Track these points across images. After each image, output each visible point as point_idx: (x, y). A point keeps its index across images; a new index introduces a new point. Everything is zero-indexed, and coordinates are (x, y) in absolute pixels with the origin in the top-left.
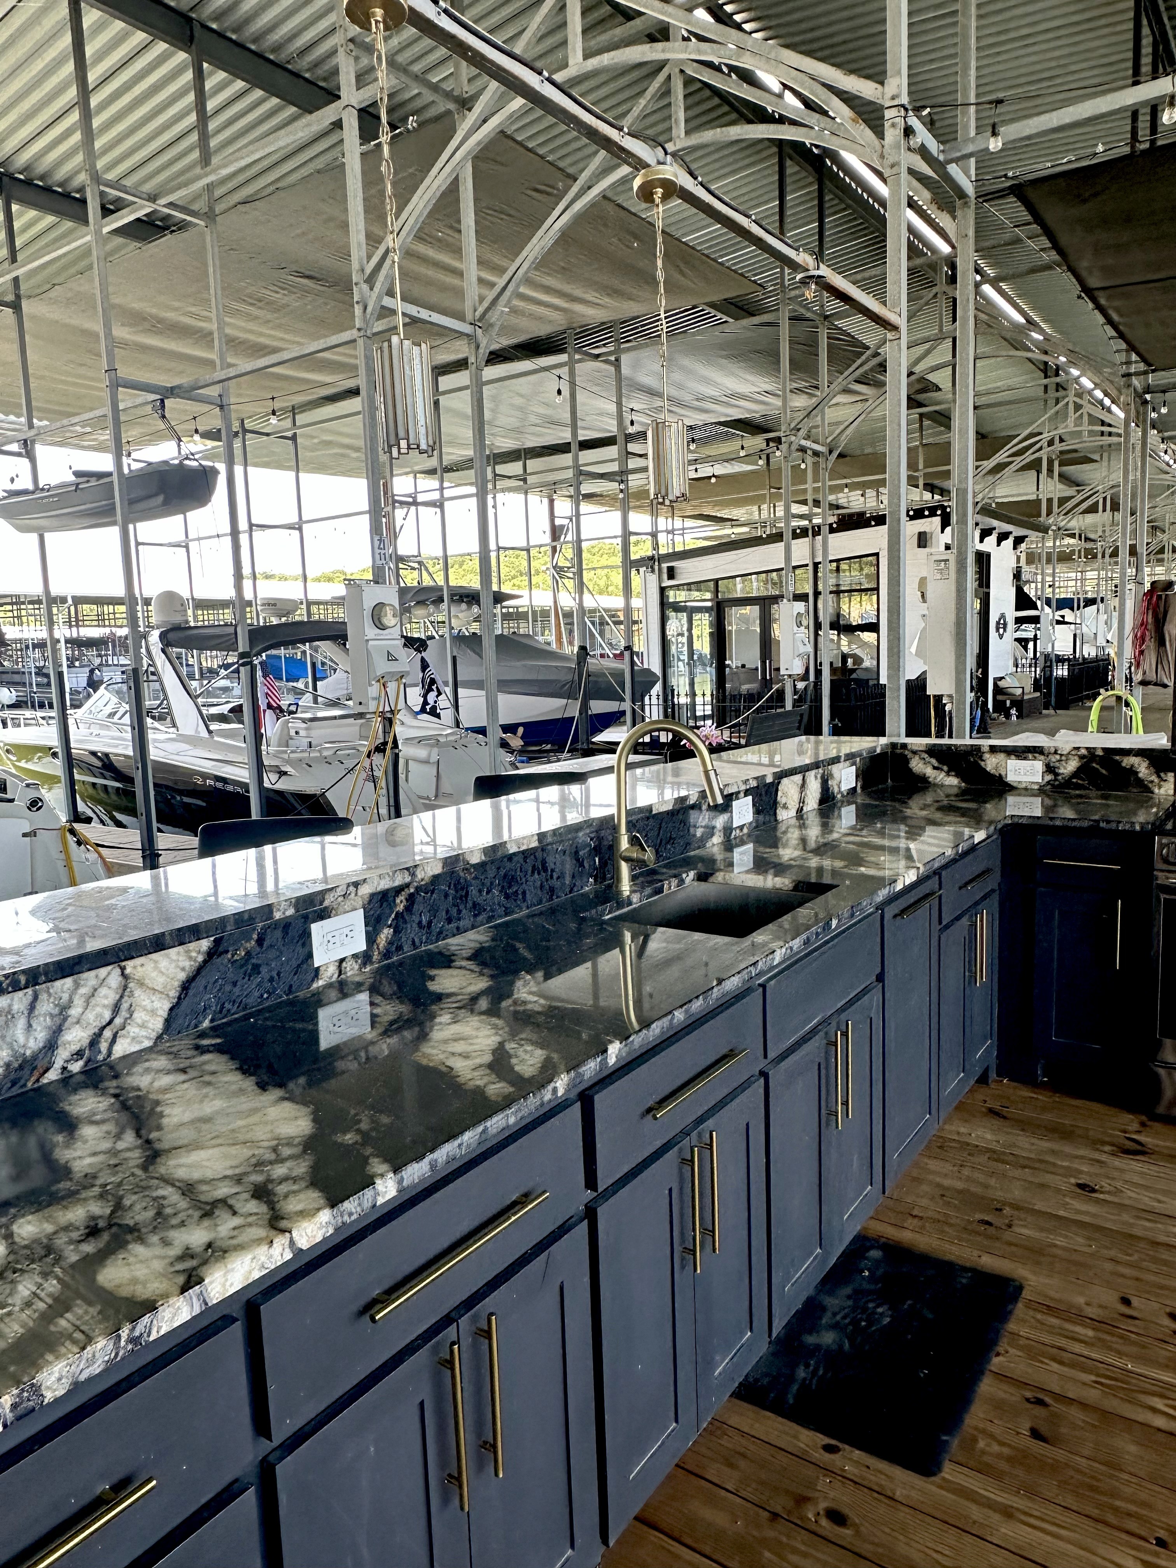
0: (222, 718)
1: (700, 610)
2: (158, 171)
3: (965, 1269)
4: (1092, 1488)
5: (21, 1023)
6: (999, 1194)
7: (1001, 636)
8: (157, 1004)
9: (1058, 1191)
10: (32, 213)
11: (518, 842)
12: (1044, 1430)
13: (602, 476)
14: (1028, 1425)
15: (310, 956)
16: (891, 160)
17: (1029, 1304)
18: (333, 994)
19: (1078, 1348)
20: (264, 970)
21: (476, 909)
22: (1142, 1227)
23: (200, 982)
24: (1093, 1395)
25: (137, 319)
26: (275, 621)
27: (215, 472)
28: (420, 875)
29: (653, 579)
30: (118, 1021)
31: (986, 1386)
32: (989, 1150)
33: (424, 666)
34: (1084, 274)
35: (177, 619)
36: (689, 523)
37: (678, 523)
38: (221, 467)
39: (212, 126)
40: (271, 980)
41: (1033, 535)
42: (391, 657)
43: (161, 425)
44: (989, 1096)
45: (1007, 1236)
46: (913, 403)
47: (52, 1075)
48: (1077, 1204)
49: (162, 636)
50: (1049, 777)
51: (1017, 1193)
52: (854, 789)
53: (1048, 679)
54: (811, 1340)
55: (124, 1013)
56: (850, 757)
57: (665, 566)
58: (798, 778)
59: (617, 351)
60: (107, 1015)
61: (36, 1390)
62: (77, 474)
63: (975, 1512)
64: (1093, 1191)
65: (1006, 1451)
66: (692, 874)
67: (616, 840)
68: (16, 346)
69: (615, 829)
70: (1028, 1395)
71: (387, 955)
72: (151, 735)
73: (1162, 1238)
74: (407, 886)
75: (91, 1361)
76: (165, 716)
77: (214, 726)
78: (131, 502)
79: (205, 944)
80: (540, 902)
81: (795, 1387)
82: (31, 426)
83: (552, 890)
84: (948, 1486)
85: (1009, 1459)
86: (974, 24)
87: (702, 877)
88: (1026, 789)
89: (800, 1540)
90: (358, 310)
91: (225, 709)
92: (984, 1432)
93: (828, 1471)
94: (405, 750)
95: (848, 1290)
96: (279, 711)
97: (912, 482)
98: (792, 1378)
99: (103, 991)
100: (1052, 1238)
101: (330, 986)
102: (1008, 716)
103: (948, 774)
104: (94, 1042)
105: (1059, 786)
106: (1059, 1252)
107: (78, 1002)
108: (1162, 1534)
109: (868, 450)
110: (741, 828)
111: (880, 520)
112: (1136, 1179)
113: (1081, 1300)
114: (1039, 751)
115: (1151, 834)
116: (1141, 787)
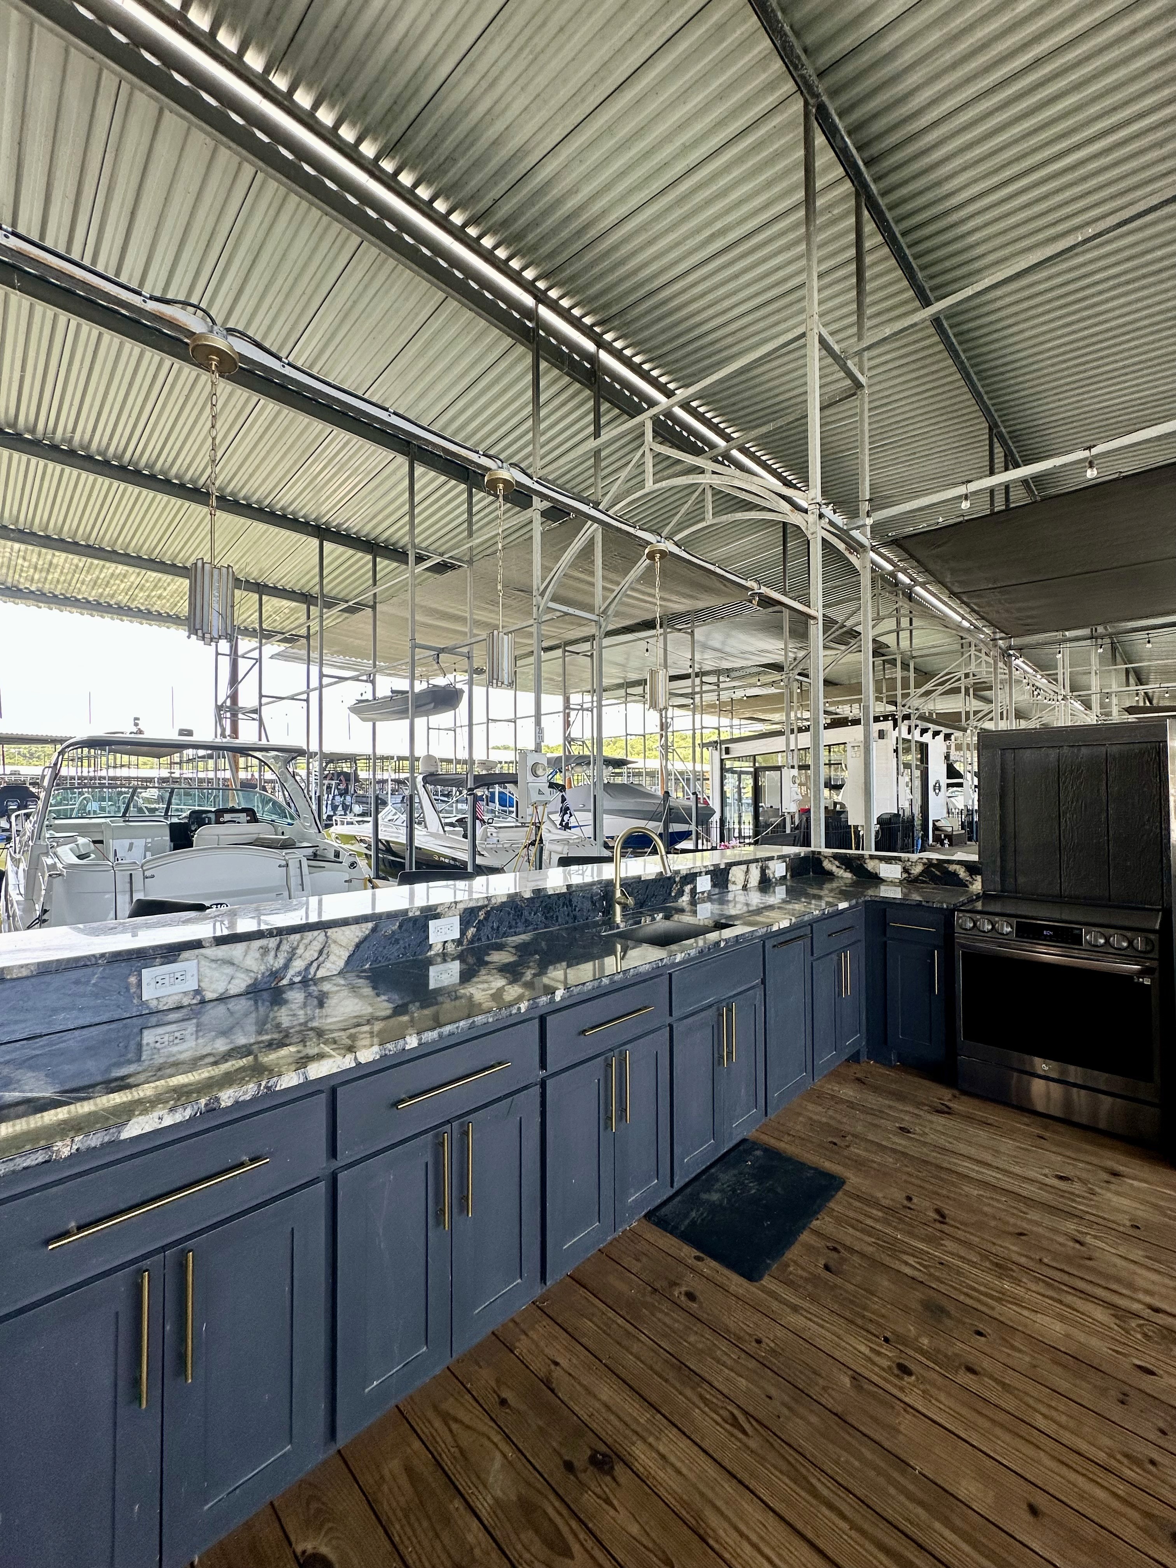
0: (451, 825)
1: (747, 773)
2: (447, 542)
3: (811, 1168)
4: (852, 1302)
5: (272, 953)
6: (847, 1128)
7: (937, 794)
8: (342, 953)
9: (886, 1130)
10: (387, 562)
11: (553, 888)
12: (832, 1264)
13: (682, 695)
14: (823, 1262)
15: (428, 937)
16: (812, 531)
17: (847, 1193)
18: (439, 959)
19: (869, 1222)
20: (401, 942)
21: (527, 923)
22: (934, 1157)
23: (366, 944)
24: (870, 1250)
25: (432, 612)
26: (484, 772)
27: (462, 691)
28: (493, 901)
29: (716, 754)
30: (321, 959)
31: (805, 1237)
32: (848, 1101)
33: (564, 799)
34: (949, 585)
35: (432, 770)
36: (743, 722)
37: (736, 721)
38: (466, 688)
39: (475, 519)
40: (405, 948)
41: (957, 734)
42: (540, 792)
43: (436, 667)
44: (856, 1070)
45: (846, 1153)
46: (876, 653)
47: (285, 982)
48: (897, 1140)
49: (424, 779)
51: (859, 1128)
52: (785, 877)
53: (971, 823)
54: (704, 1196)
55: (324, 956)
56: (781, 857)
57: (723, 746)
58: (744, 867)
59: (693, 627)
60: (316, 955)
61: (217, 1099)
62: (392, 692)
63: (775, 1305)
64: (909, 1132)
65: (805, 1274)
66: (661, 915)
67: (614, 892)
68: (371, 627)
69: (614, 886)
70: (829, 1244)
71: (471, 942)
72: (416, 832)
73: (945, 1165)
74: (486, 906)
75: (245, 1093)
76: (422, 822)
77: (447, 828)
78: (417, 707)
79: (370, 925)
80: (567, 923)
81: (687, 1222)
82: (375, 666)
83: (575, 918)
84: (764, 1290)
85: (806, 1280)
86: (867, 458)
87: (667, 917)
88: (891, 882)
89: (665, 1306)
90: (535, 609)
91: (453, 820)
92: (795, 1262)
93: (693, 1269)
94: (547, 846)
95: (736, 1172)
96: (483, 822)
97: (878, 699)
98: (686, 1216)
99: (315, 943)
100: (872, 1157)
101: (437, 955)
102: (943, 844)
103: (845, 870)
104: (307, 968)
106: (875, 1165)
107: (302, 946)
108: (888, 1335)
110: (703, 893)
111: (856, 722)
112: (939, 1128)
113: (880, 1195)
114: (899, 859)
115: (953, 911)
116: (963, 884)
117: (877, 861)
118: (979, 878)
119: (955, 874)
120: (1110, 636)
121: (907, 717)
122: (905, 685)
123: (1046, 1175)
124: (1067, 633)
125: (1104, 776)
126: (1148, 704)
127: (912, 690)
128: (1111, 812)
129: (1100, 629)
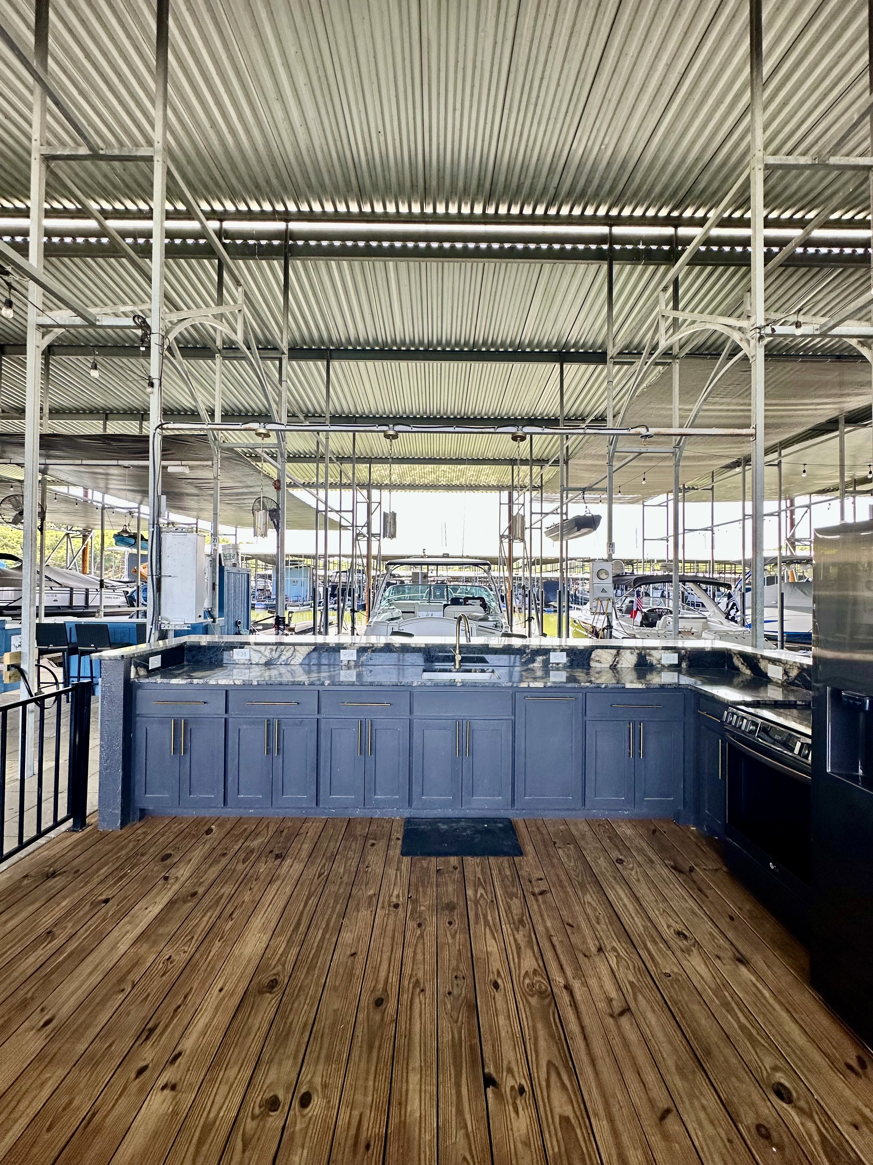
50: (785, 677)
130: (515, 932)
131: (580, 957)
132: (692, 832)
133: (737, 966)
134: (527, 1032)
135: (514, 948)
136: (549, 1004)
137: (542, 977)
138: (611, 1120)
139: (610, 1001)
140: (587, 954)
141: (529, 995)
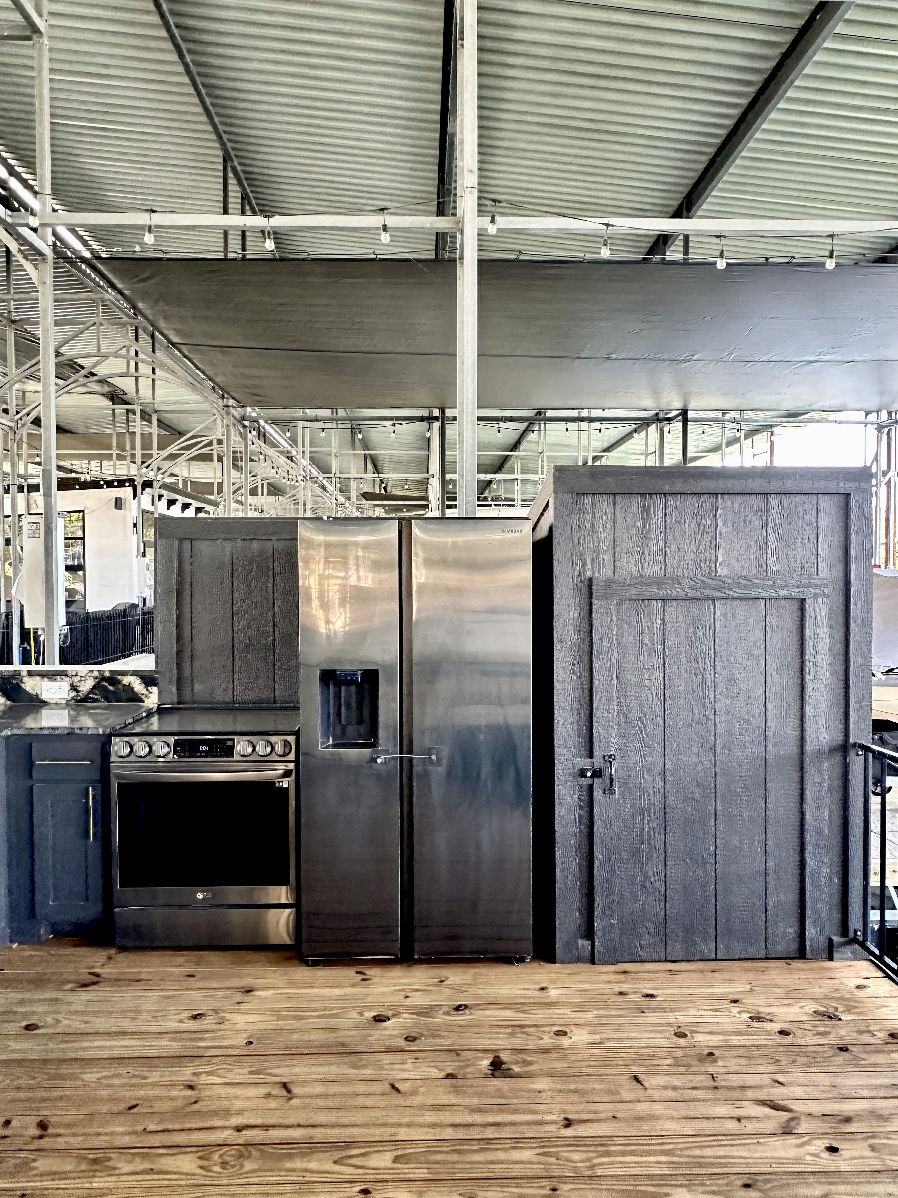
9: (7, 1037)
48: (16, 1045)
50: (73, 694)
64: (36, 1028)
88: (56, 704)
105: (77, 701)
109: (93, 430)
111: (85, 485)
112: (78, 1007)
114: (64, 674)
115: (110, 736)
116: (136, 698)
117: (38, 678)
118: (155, 689)
119: (129, 688)
120: (350, 419)
121: (147, 484)
122: (146, 444)
123: (181, 1021)
124: (307, 410)
125: (271, 572)
126: (383, 492)
127: (154, 452)
128: (276, 611)
129: (341, 413)
130: (117, 1172)
131: (195, 1107)
132: (17, 947)
133: (253, 995)
134: (295, 1178)
135: (148, 1177)
136: (260, 1150)
137: (214, 1151)
138: (400, 1125)
139: (269, 1095)
140: (193, 1100)
141: (239, 1170)
